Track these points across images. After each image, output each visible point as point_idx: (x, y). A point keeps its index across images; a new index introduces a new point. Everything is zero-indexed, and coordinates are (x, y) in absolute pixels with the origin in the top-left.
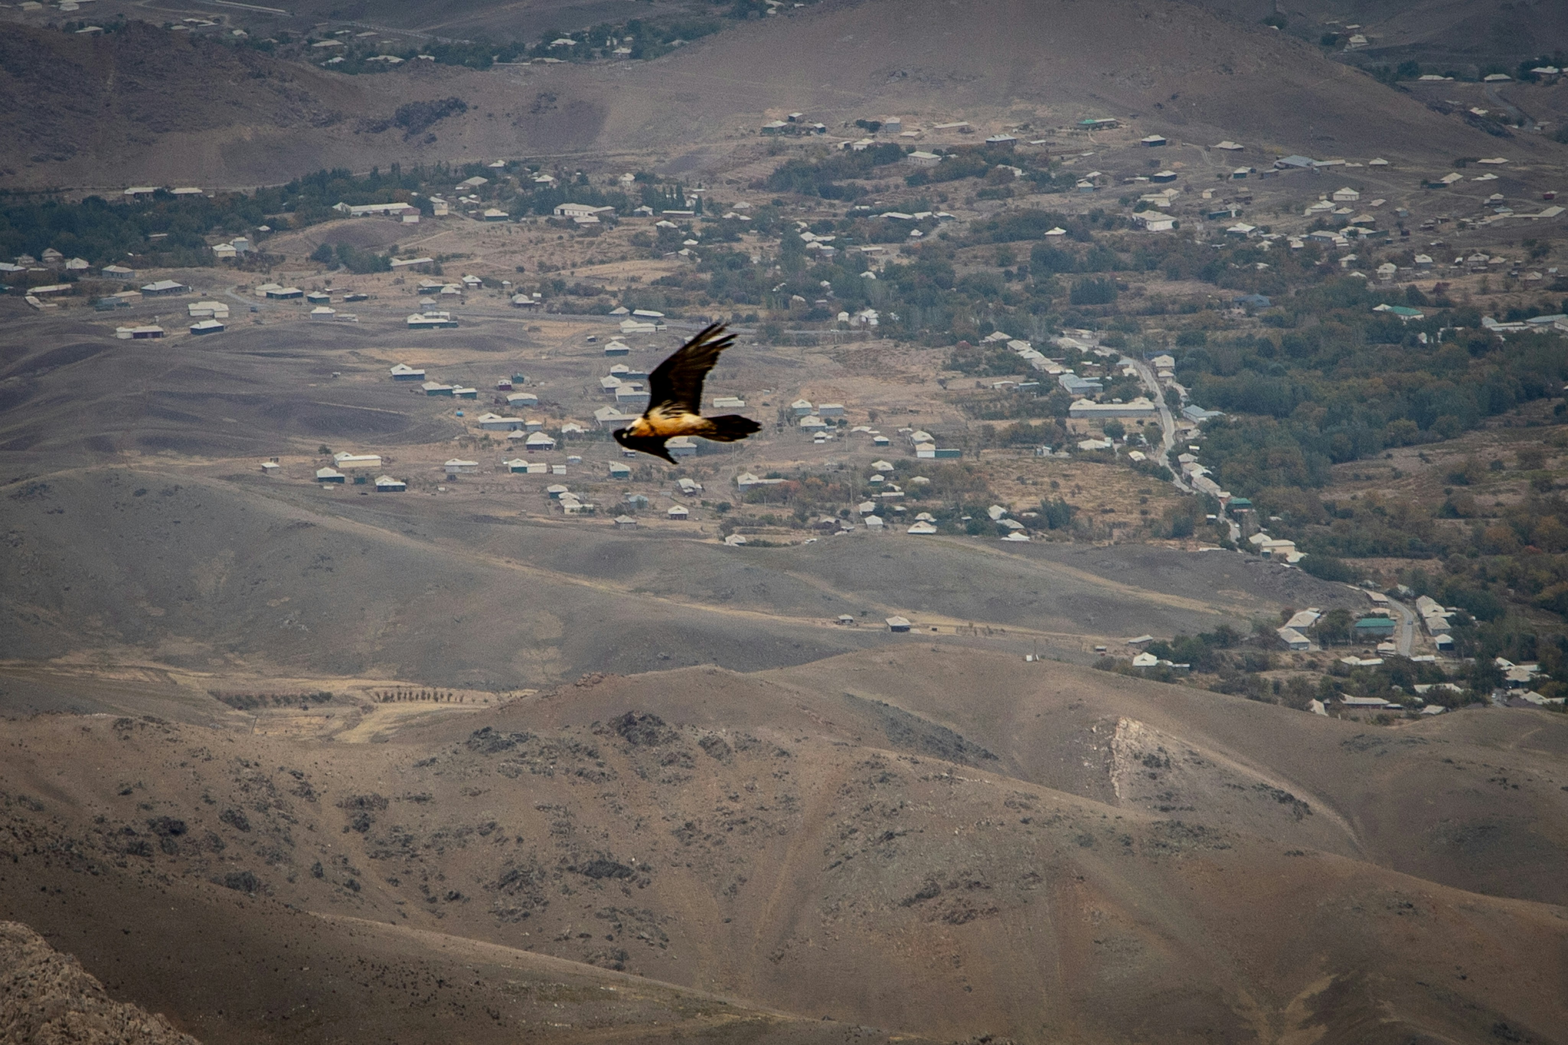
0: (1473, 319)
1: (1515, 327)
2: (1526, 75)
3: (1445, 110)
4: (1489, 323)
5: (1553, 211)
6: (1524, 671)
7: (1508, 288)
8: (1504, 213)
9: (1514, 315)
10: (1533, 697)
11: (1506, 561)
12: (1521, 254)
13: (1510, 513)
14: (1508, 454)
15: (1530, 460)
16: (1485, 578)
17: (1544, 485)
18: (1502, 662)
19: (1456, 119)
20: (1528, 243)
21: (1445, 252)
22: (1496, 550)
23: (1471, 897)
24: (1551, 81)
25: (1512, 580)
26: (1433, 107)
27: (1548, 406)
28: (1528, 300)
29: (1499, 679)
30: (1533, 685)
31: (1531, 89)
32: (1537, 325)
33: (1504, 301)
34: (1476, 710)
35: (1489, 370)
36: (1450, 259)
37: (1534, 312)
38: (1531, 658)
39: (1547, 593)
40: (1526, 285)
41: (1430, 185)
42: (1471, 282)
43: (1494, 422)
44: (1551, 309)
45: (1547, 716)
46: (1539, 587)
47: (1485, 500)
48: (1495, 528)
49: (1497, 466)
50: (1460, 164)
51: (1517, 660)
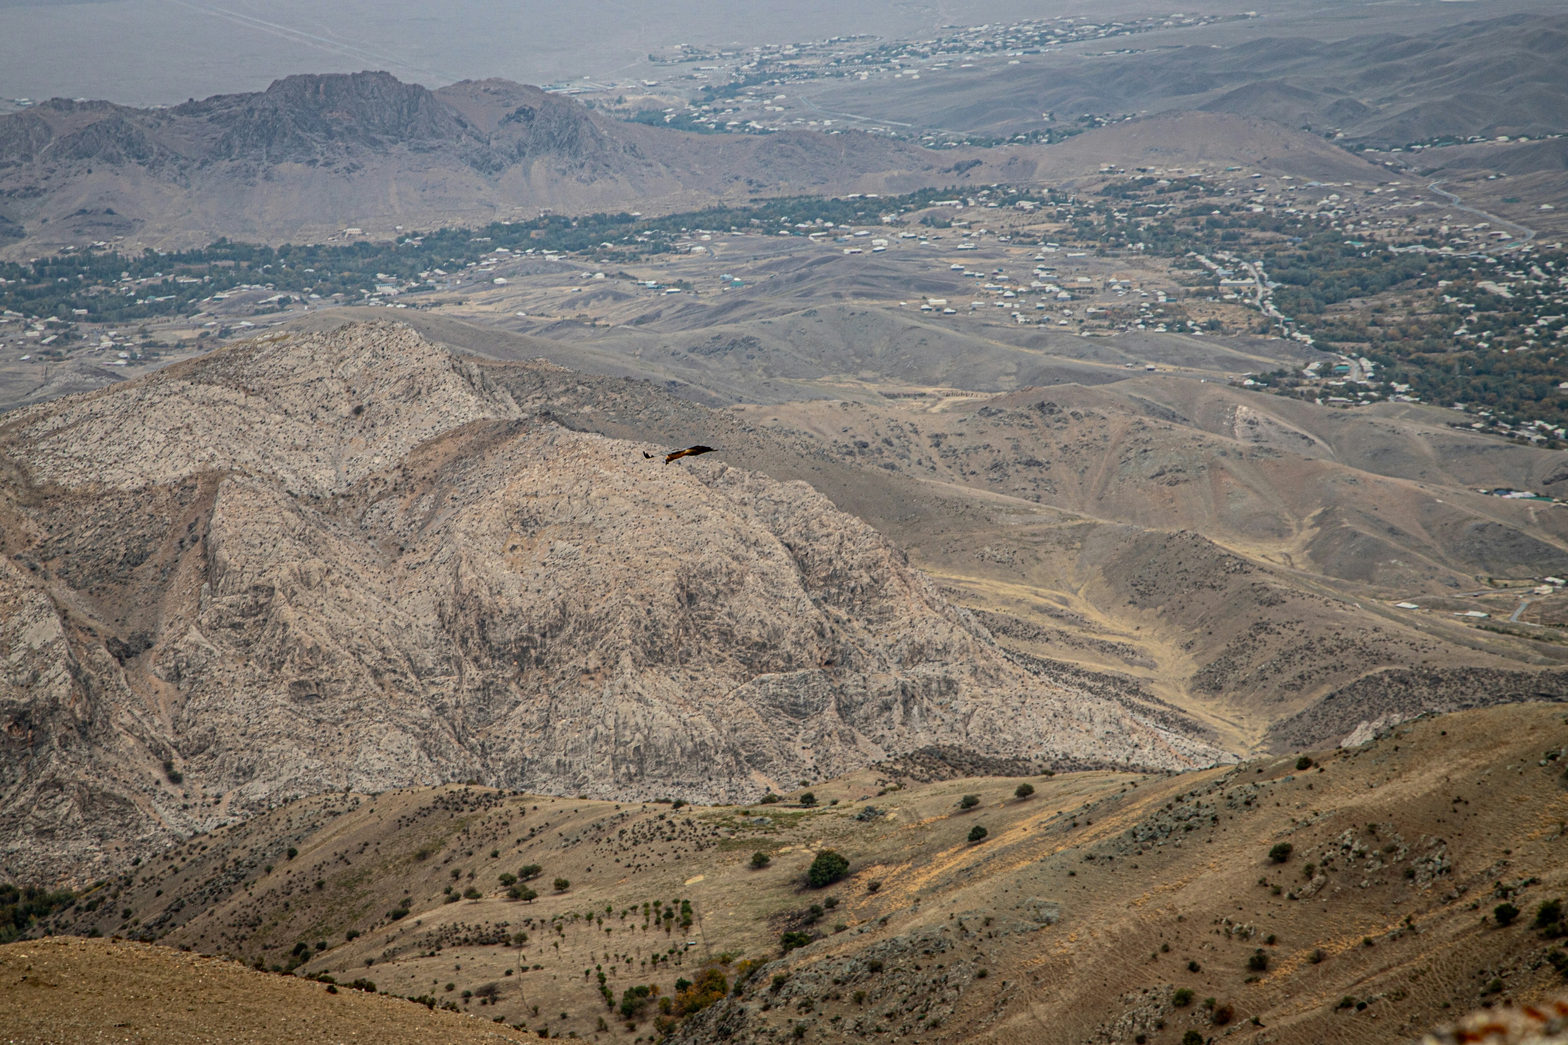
0: (1385, 247)
1: (1402, 250)
2: (1408, 149)
3: (1375, 163)
4: (1391, 248)
5: (1418, 204)
6: (1404, 387)
7: (1399, 234)
8: (1398, 205)
9: (1402, 245)
10: (1406, 398)
11: (1397, 343)
12: (1405, 221)
13: (1399, 324)
14: (1398, 301)
15: (1407, 303)
16: (1388, 350)
17: (1412, 313)
18: (1394, 384)
19: (1379, 167)
20: (1408, 216)
21: (1374, 220)
22: (1393, 339)
23: (1380, 477)
24: (1419, 151)
25: (1399, 351)
26: (1371, 162)
27: (1414, 282)
28: (1408, 239)
29: (1392, 391)
30: (1406, 393)
31: (1411, 154)
32: (1411, 249)
33: (1398, 240)
34: (1383, 403)
35: (1391, 267)
36: (1376, 223)
37: (1409, 244)
38: (1406, 382)
39: (1413, 357)
40: (1407, 233)
41: (1368, 193)
42: (1384, 232)
43: (1393, 288)
44: (1416, 243)
45: (1413, 406)
46: (1410, 354)
47: (1388, 319)
48: (1392, 331)
49: (1393, 306)
50: (1381, 185)
51: (1400, 383)
